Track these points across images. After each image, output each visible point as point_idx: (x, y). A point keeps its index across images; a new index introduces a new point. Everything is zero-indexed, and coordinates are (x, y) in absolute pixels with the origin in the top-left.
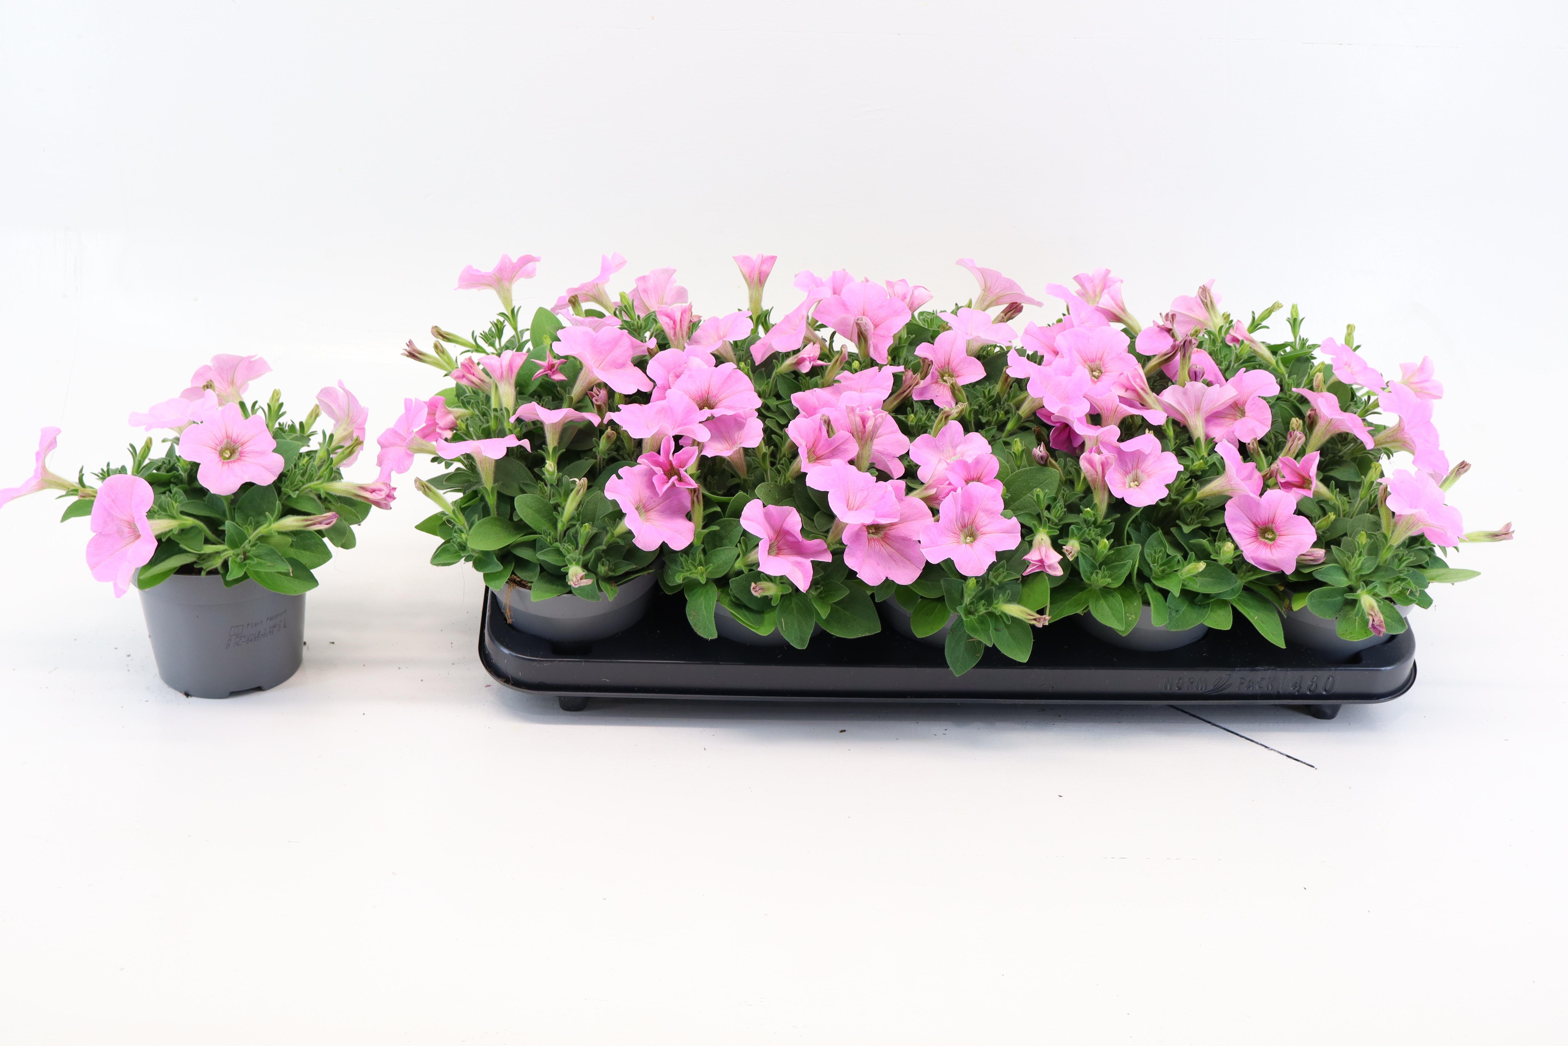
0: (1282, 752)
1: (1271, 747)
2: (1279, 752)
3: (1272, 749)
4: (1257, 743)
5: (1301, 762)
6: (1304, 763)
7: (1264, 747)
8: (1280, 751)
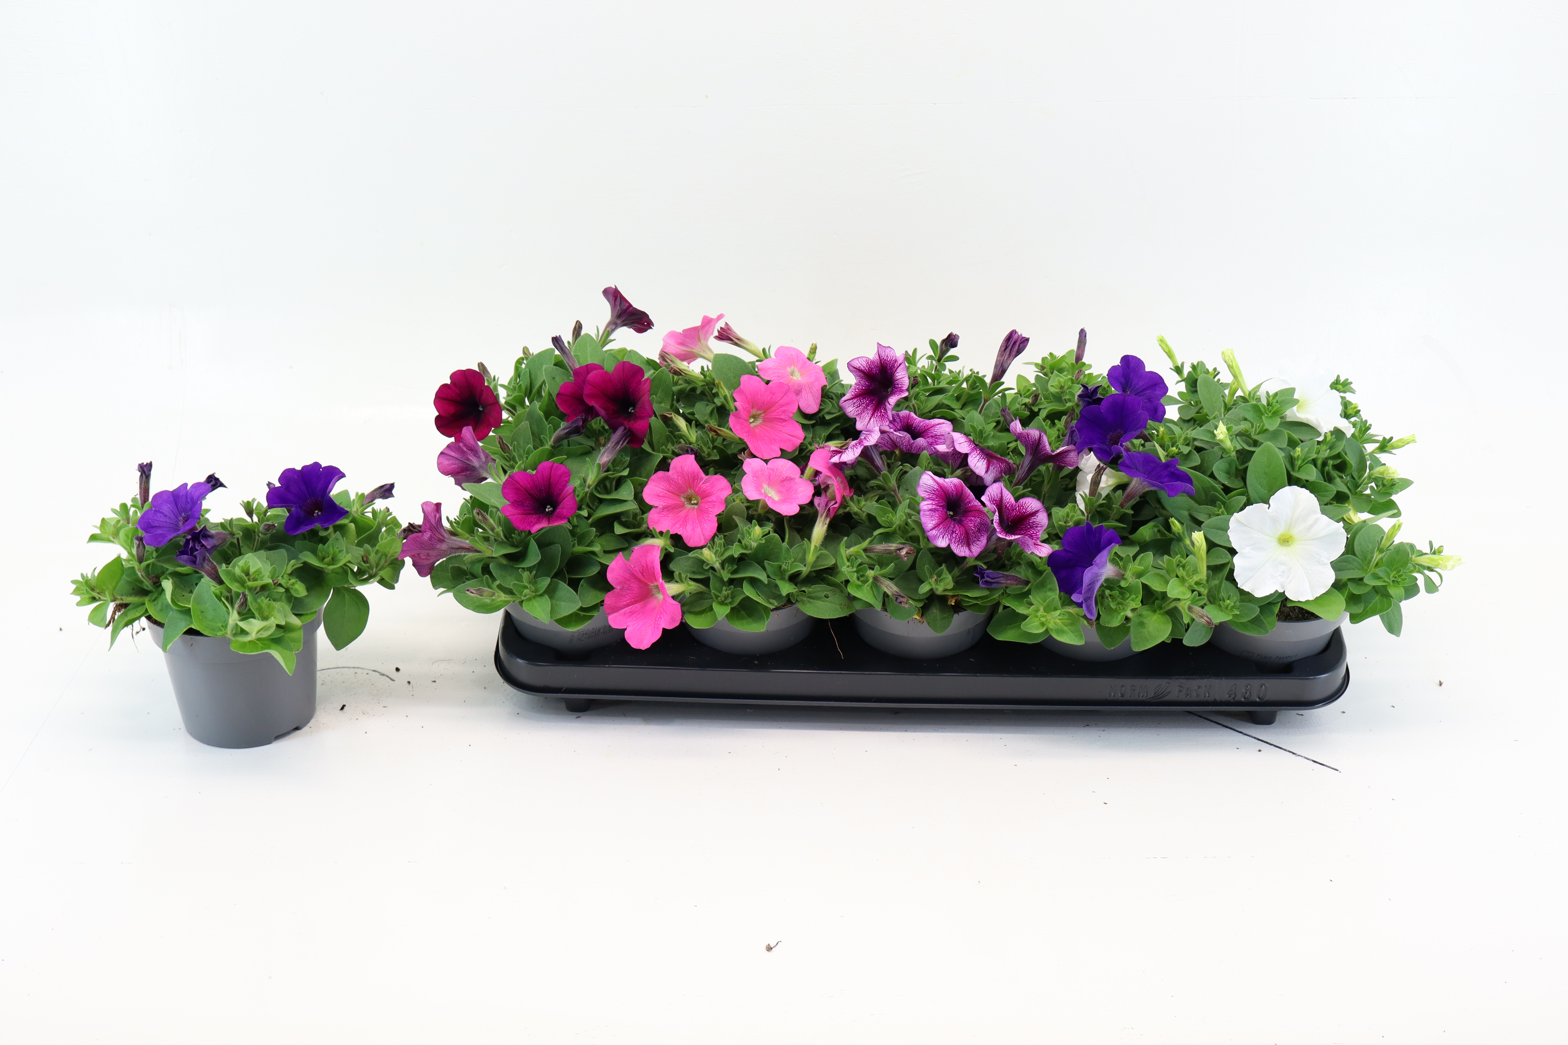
0: (1309, 757)
1: (1298, 753)
2: (1305, 758)
3: (1299, 756)
4: (1285, 750)
5: (1327, 766)
6: (1329, 767)
7: (1292, 754)
8: (1306, 756)
